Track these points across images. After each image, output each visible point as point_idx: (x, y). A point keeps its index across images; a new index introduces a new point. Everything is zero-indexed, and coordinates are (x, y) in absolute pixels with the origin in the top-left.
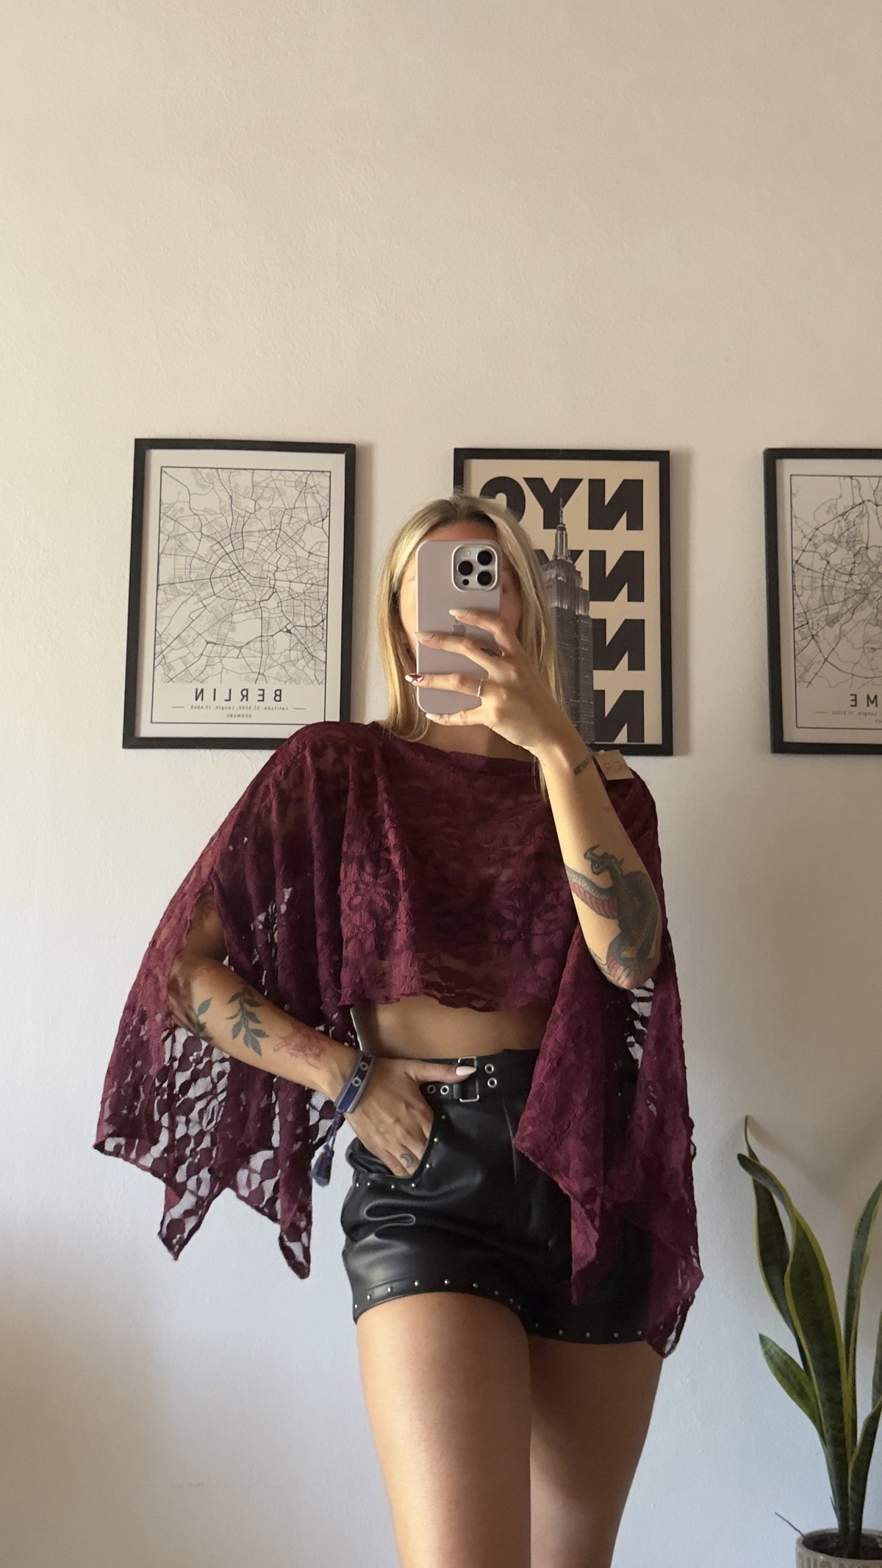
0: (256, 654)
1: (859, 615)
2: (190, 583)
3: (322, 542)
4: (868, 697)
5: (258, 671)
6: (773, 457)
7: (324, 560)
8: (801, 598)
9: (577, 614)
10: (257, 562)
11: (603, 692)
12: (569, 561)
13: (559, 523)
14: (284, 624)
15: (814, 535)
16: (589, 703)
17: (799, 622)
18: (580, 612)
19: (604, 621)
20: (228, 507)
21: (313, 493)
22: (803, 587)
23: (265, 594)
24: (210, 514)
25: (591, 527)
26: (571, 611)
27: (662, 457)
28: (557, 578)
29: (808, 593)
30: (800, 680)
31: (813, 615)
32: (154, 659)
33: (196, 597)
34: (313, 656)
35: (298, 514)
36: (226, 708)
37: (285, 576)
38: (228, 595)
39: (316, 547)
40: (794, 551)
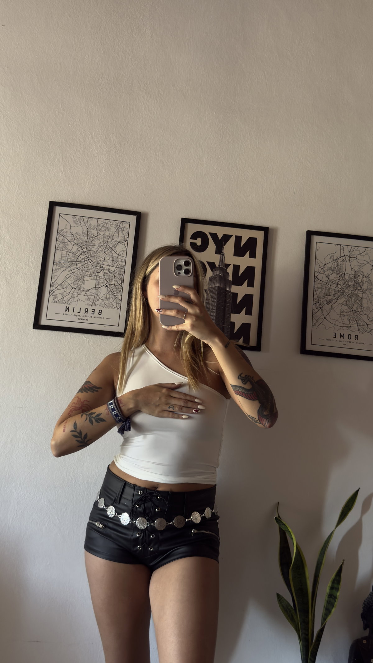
0: (93, 294)
1: (340, 301)
2: (67, 263)
3: (124, 251)
4: (341, 334)
5: (93, 301)
6: (310, 234)
7: (124, 258)
8: (317, 292)
9: (226, 290)
10: (96, 256)
11: (234, 323)
13: (222, 252)
14: (105, 283)
15: (324, 267)
16: (228, 327)
17: (315, 301)
18: (228, 289)
19: (237, 294)
20: (87, 233)
21: (122, 230)
22: (318, 288)
23: (99, 270)
24: (78, 235)
25: (234, 255)
26: (224, 289)
27: (266, 230)
28: (219, 274)
29: (320, 290)
30: (314, 325)
31: (321, 299)
32: (50, 293)
33: (69, 268)
34: (116, 297)
35: (115, 238)
36: (78, 316)
37: (107, 263)
38: (83, 269)
39: (121, 253)
40: (316, 273)
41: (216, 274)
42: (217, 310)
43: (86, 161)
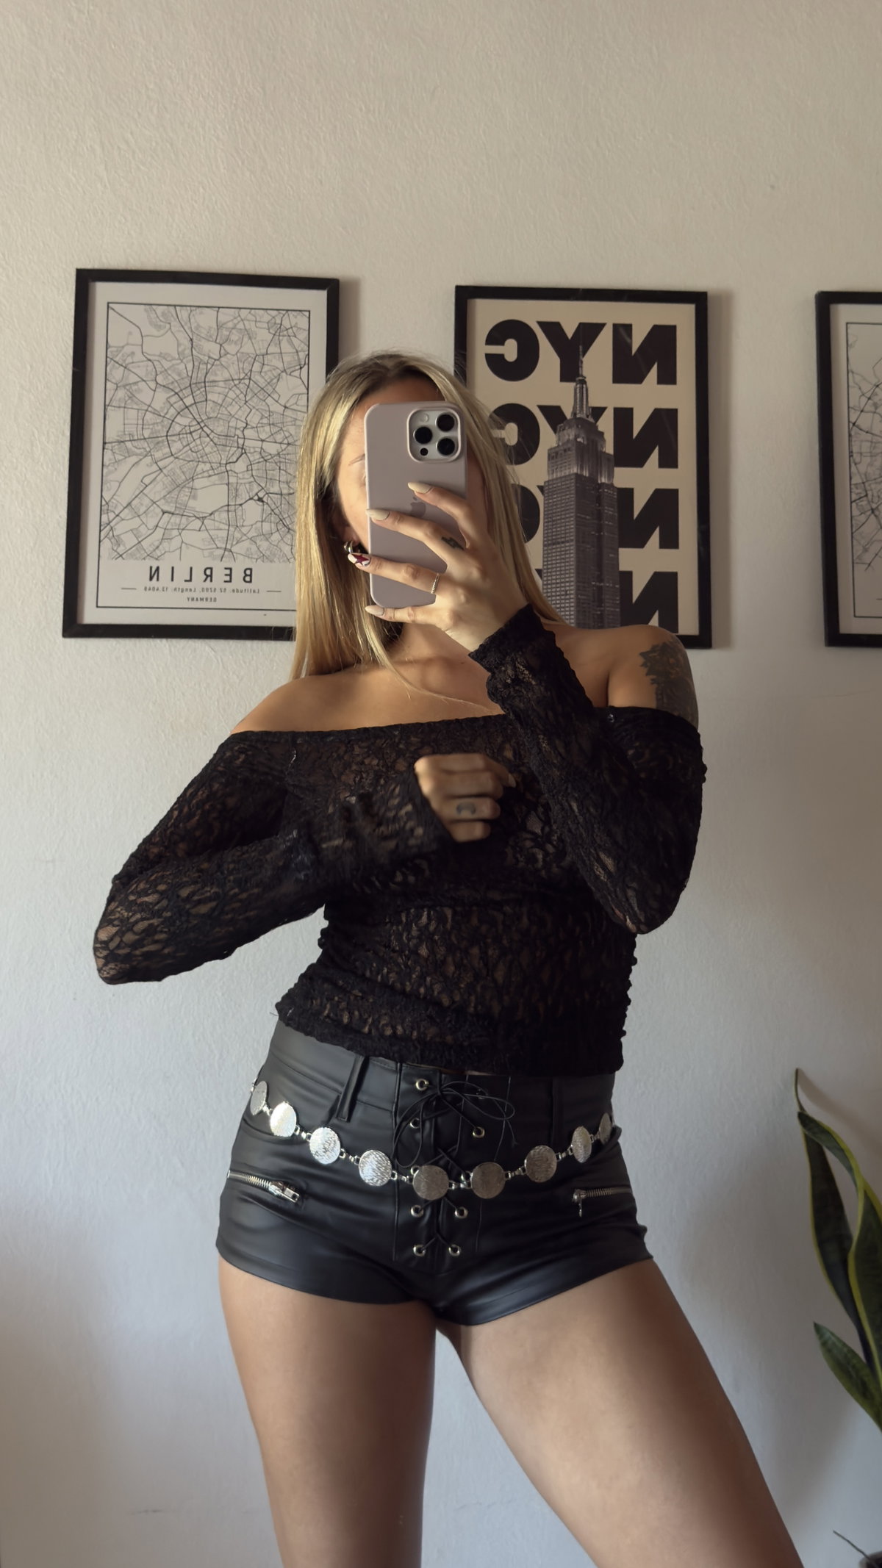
0: (222, 526)
2: (142, 441)
3: (300, 394)
5: (224, 546)
6: (826, 302)
8: (858, 466)
9: (599, 482)
10: (224, 417)
11: (630, 574)
12: (591, 420)
13: (578, 375)
14: (256, 489)
15: (874, 394)
16: (615, 587)
17: (857, 494)
18: (604, 480)
19: (632, 491)
20: (188, 352)
21: (289, 336)
22: (861, 453)
23: (233, 454)
24: (166, 359)
25: (615, 381)
26: (593, 479)
27: (699, 300)
28: (576, 439)
29: (867, 460)
30: (858, 561)
31: (873, 486)
32: (100, 531)
33: (150, 457)
34: (289, 529)
35: (271, 361)
36: (187, 590)
37: (256, 434)
38: (188, 456)
39: (293, 401)
40: (852, 411)
41: (567, 437)
42: (577, 541)
43: (169, 146)
